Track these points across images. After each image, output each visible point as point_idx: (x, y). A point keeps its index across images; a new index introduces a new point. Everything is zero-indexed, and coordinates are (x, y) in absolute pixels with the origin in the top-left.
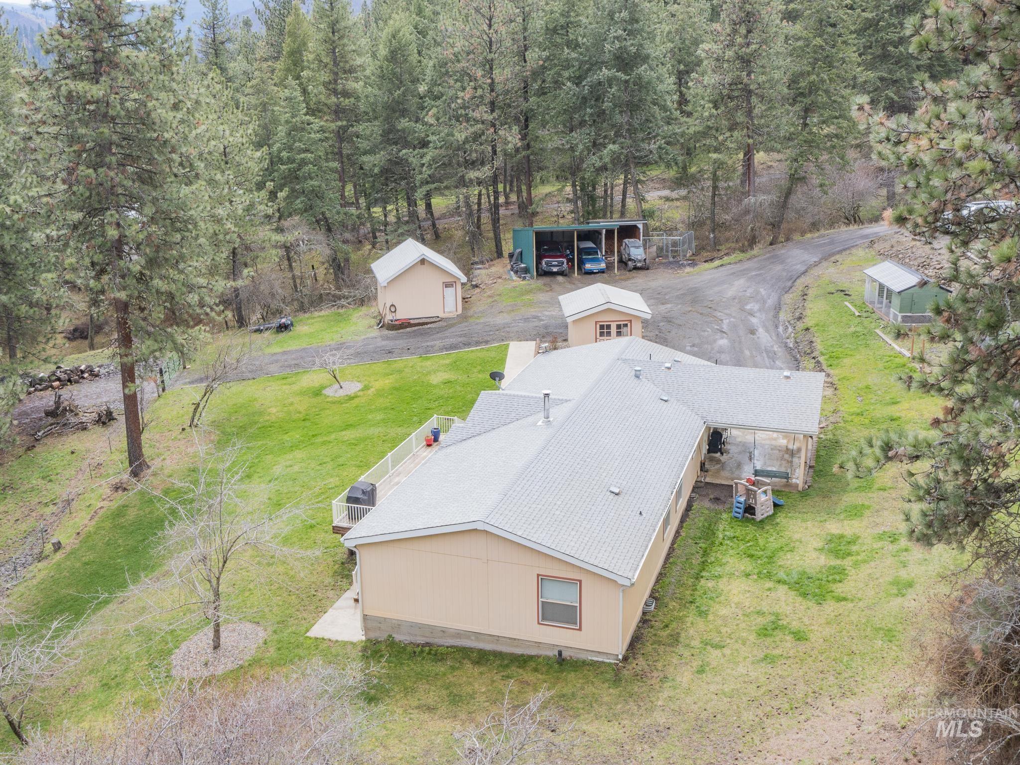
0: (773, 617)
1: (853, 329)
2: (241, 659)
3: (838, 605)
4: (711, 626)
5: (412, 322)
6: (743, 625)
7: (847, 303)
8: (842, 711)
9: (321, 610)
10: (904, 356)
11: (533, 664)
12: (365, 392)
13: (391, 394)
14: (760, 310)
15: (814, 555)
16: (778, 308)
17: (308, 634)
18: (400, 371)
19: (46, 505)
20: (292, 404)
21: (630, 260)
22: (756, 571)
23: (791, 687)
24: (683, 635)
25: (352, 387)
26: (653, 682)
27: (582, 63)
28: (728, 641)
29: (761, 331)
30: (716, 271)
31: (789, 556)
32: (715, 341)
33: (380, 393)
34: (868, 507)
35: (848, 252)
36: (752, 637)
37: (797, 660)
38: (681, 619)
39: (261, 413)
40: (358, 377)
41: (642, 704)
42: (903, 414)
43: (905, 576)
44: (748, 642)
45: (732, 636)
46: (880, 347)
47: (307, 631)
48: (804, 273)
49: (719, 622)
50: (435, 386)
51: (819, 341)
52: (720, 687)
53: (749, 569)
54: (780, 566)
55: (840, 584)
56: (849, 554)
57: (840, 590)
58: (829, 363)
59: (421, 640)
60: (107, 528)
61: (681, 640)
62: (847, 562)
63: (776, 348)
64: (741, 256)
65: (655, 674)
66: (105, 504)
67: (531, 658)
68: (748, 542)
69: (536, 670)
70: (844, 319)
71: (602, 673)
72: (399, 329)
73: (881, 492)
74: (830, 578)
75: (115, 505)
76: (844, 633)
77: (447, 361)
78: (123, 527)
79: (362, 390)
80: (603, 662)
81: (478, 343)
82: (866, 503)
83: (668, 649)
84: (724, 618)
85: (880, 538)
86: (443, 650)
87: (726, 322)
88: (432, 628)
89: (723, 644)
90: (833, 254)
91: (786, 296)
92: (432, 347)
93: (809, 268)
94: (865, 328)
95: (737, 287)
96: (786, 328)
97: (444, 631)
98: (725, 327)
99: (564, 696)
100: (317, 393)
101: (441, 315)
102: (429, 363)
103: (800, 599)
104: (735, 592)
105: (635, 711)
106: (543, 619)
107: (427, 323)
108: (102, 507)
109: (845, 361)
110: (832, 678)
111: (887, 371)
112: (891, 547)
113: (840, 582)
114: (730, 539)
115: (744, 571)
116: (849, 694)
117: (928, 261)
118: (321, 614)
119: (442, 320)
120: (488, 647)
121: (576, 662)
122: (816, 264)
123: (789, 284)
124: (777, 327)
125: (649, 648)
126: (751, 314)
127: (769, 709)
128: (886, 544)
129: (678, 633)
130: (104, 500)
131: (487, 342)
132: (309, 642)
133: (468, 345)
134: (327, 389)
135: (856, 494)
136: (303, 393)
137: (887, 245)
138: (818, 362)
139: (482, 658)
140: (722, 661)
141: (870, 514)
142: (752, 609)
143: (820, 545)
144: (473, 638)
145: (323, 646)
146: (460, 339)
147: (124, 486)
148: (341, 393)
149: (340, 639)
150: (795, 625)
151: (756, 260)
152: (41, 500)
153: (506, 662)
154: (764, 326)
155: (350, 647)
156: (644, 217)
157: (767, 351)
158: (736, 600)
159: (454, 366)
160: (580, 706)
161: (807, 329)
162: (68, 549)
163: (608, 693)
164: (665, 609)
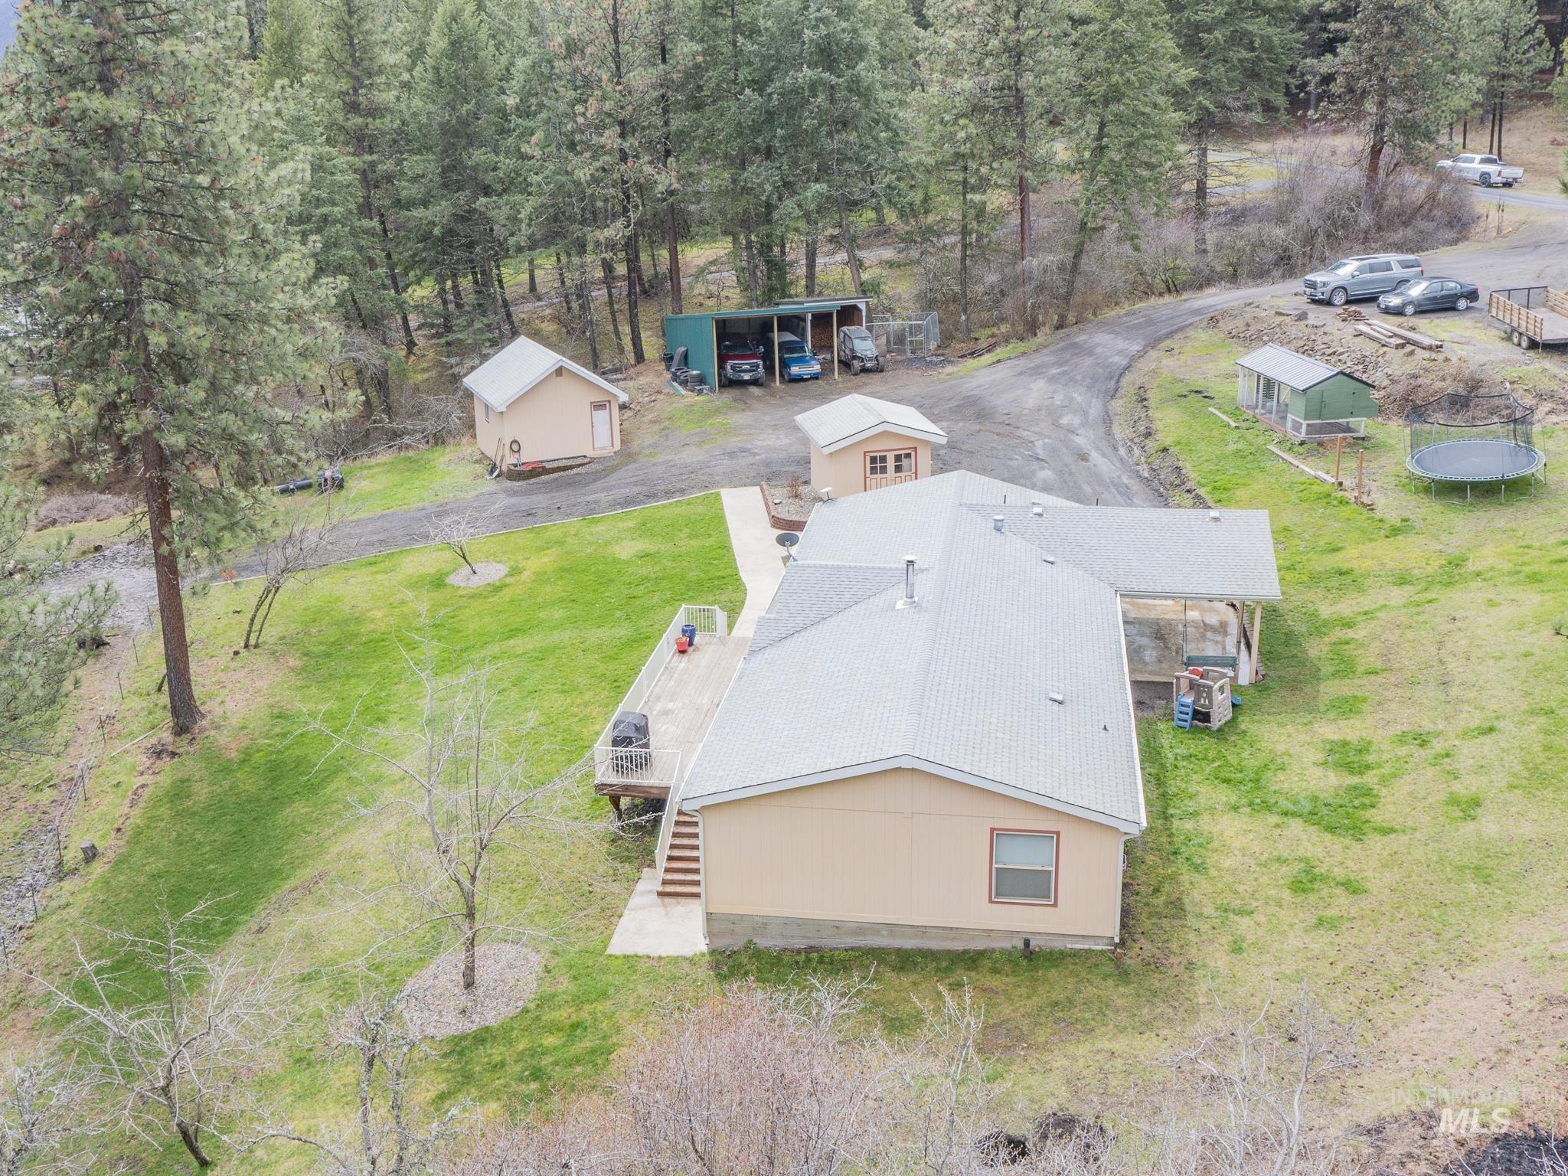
0: (1303, 865)
1: (1232, 447)
2: (520, 999)
3: (1386, 839)
4: (1220, 885)
5: (548, 466)
6: (1264, 880)
7: (1211, 409)
8: (1472, 984)
9: (612, 915)
10: (1324, 481)
11: (987, 963)
12: (517, 578)
13: (561, 578)
14: (1082, 425)
15: (1318, 772)
16: (1107, 420)
17: (609, 951)
18: (560, 543)
19: (38, 788)
20: (403, 602)
21: (854, 357)
22: (1244, 801)
23: (1378, 960)
24: (1186, 900)
25: (492, 572)
26: (1176, 971)
27: (765, 58)
28: (1255, 904)
29: (1094, 455)
30: (992, 370)
31: (1281, 776)
32: (1033, 472)
33: (541, 578)
34: (1365, 700)
35: (1181, 335)
36: (1286, 895)
37: (1366, 921)
38: (1173, 878)
39: (357, 620)
40: (494, 555)
41: (1177, 1004)
42: (1355, 564)
43: (1463, 791)
44: (1284, 903)
45: (1257, 896)
46: (1283, 470)
47: (605, 948)
48: (1128, 368)
49: (1228, 878)
50: (627, 563)
51: (1188, 466)
52: (1276, 969)
53: (1233, 799)
54: (1275, 792)
55: (1374, 810)
56: (1368, 767)
57: (1379, 819)
58: (1216, 497)
59: (800, 943)
60: (166, 817)
61: (1188, 908)
62: (1370, 779)
63: (1125, 479)
64: (1021, 347)
65: (1173, 960)
66: (147, 779)
67: (981, 954)
68: (1213, 761)
69: (995, 971)
70: (1215, 432)
71: (1096, 965)
72: (529, 478)
73: (1372, 677)
74: (1356, 803)
75: (165, 780)
76: (1414, 877)
77: (631, 524)
78: (195, 813)
79: (510, 575)
80: (1091, 950)
81: (668, 494)
82: (1359, 694)
83: (1175, 922)
84: (1233, 872)
85: (1402, 739)
86: (843, 955)
87: (1039, 444)
88: (817, 924)
89: (1249, 908)
90: (1161, 339)
91: (1113, 402)
92: (596, 502)
93: (1131, 360)
94: (1251, 444)
95: (1036, 392)
96: (1130, 450)
97: (837, 926)
98: (1041, 454)
99: (1057, 1004)
100: (438, 582)
101: (590, 453)
102: (600, 528)
103: (1328, 836)
104: (1229, 832)
105: (1172, 1014)
106: (998, 895)
107: (571, 467)
108: (143, 786)
109: (1238, 492)
110: (1429, 941)
111: (1306, 505)
112: (1422, 752)
113: (1373, 806)
114: (1184, 758)
115: (1227, 803)
116: (1467, 961)
117: (1310, 343)
118: (614, 920)
119: (592, 461)
120: (908, 944)
121: (1051, 953)
122: (1141, 355)
123: (1112, 384)
124: (1115, 448)
125: (1147, 924)
126: (1072, 431)
127: (1363, 993)
128: (1412, 748)
129: (1179, 899)
130: (142, 774)
131: (682, 491)
132: (616, 962)
133: (652, 496)
134: (452, 577)
135: (1336, 682)
136: (415, 584)
137: (1240, 323)
138: (1198, 496)
139: (906, 961)
140: (1260, 932)
141: (1371, 709)
142: (1266, 855)
143: (1320, 757)
144: (885, 933)
145: (643, 966)
146: (637, 489)
147: (170, 748)
148: (477, 582)
149: (664, 955)
150: (1339, 873)
151: (1045, 351)
152: (24, 781)
153: (944, 964)
154: (1097, 449)
155: (686, 965)
156: (864, 292)
157: (1117, 486)
158: (1236, 844)
159: (644, 529)
160: (1088, 1016)
161: (1165, 450)
162: (111, 855)
163: (1120, 995)
164: (1143, 867)
